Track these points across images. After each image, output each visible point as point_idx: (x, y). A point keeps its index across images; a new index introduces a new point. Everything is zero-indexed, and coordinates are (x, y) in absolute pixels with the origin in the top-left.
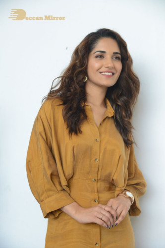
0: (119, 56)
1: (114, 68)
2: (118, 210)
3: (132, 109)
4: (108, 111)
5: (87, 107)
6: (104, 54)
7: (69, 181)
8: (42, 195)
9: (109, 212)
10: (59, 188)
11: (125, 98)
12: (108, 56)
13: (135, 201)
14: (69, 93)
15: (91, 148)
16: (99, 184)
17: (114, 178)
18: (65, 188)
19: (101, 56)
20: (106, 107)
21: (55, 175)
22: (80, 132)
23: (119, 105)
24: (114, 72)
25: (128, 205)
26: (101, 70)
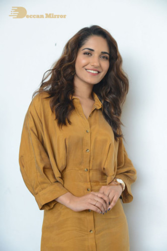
0: (107, 55)
1: (100, 66)
2: (110, 196)
4: (96, 103)
5: (75, 100)
6: (92, 52)
7: (62, 172)
8: (36, 187)
9: (102, 198)
10: (52, 180)
11: (114, 96)
12: (96, 55)
13: (126, 187)
14: (56, 87)
15: (83, 139)
16: (91, 173)
17: (105, 167)
18: (58, 179)
19: (89, 53)
20: (94, 100)
21: (48, 168)
22: (70, 123)
23: (107, 102)
24: (100, 70)
25: (120, 191)
26: (86, 67)
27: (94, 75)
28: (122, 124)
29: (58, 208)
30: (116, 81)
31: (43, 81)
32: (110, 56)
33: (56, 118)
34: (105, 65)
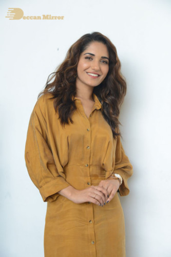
0: (107, 60)
1: (100, 70)
2: (108, 190)
3: (119, 107)
4: (96, 104)
5: (77, 101)
6: (93, 57)
7: (65, 168)
8: (40, 181)
9: (101, 191)
10: (55, 174)
11: (113, 97)
12: (96, 59)
13: (123, 181)
14: (59, 88)
15: (84, 137)
16: (91, 169)
17: (104, 163)
18: (61, 174)
19: (90, 58)
20: (94, 101)
21: (51, 164)
22: (72, 122)
23: (106, 103)
24: (100, 73)
25: (117, 185)
26: (87, 71)
27: (94, 78)
28: (120, 124)
29: (61, 200)
30: (115, 84)
31: (47, 83)
32: (109, 61)
33: (59, 117)
34: (105, 69)
